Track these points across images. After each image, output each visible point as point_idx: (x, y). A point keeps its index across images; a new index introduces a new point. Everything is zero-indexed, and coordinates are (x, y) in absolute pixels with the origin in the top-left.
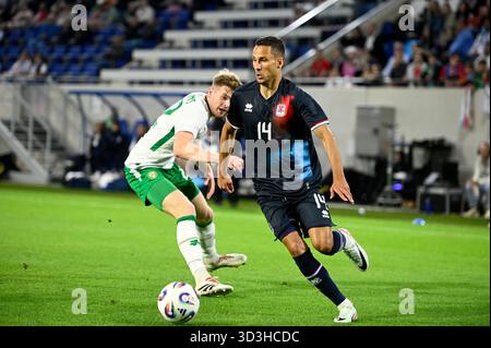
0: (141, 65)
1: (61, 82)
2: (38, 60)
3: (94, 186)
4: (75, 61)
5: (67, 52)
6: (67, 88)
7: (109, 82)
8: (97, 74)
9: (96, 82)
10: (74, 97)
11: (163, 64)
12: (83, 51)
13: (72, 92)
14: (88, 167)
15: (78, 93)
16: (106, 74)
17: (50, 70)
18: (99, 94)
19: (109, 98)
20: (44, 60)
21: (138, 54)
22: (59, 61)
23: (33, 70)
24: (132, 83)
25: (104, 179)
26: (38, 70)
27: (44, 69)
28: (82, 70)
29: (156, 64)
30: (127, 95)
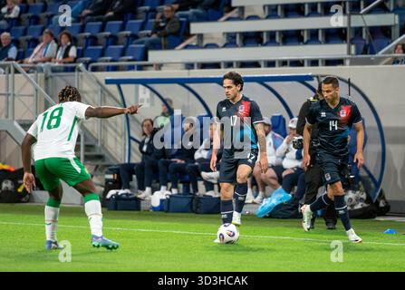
11: (231, 40)
15: (118, 82)
16: (154, 56)
18: (145, 82)
19: (157, 87)
21: (196, 28)
24: (190, 66)
27: (73, 52)
30: (183, 82)
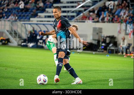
0: (40, 17)
1: (21, 21)
2: (15, 16)
3: (28, 46)
4: (24, 16)
5: (22, 14)
6: (22, 22)
7: (32, 21)
8: (29, 19)
9: (29, 21)
10: (24, 25)
11: (45, 17)
12: (26, 14)
13: (23, 24)
14: (27, 42)
15: (25, 24)
16: (31, 19)
17: (18, 18)
18: (30, 24)
19: (32, 25)
20: (17, 16)
21: (39, 14)
22: (20, 16)
23: (14, 18)
25: (31, 45)
26: (15, 18)
27: (17, 18)
28: (26, 18)
29: (44, 17)
30: (37, 24)
